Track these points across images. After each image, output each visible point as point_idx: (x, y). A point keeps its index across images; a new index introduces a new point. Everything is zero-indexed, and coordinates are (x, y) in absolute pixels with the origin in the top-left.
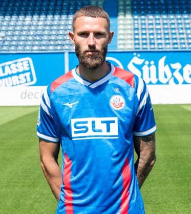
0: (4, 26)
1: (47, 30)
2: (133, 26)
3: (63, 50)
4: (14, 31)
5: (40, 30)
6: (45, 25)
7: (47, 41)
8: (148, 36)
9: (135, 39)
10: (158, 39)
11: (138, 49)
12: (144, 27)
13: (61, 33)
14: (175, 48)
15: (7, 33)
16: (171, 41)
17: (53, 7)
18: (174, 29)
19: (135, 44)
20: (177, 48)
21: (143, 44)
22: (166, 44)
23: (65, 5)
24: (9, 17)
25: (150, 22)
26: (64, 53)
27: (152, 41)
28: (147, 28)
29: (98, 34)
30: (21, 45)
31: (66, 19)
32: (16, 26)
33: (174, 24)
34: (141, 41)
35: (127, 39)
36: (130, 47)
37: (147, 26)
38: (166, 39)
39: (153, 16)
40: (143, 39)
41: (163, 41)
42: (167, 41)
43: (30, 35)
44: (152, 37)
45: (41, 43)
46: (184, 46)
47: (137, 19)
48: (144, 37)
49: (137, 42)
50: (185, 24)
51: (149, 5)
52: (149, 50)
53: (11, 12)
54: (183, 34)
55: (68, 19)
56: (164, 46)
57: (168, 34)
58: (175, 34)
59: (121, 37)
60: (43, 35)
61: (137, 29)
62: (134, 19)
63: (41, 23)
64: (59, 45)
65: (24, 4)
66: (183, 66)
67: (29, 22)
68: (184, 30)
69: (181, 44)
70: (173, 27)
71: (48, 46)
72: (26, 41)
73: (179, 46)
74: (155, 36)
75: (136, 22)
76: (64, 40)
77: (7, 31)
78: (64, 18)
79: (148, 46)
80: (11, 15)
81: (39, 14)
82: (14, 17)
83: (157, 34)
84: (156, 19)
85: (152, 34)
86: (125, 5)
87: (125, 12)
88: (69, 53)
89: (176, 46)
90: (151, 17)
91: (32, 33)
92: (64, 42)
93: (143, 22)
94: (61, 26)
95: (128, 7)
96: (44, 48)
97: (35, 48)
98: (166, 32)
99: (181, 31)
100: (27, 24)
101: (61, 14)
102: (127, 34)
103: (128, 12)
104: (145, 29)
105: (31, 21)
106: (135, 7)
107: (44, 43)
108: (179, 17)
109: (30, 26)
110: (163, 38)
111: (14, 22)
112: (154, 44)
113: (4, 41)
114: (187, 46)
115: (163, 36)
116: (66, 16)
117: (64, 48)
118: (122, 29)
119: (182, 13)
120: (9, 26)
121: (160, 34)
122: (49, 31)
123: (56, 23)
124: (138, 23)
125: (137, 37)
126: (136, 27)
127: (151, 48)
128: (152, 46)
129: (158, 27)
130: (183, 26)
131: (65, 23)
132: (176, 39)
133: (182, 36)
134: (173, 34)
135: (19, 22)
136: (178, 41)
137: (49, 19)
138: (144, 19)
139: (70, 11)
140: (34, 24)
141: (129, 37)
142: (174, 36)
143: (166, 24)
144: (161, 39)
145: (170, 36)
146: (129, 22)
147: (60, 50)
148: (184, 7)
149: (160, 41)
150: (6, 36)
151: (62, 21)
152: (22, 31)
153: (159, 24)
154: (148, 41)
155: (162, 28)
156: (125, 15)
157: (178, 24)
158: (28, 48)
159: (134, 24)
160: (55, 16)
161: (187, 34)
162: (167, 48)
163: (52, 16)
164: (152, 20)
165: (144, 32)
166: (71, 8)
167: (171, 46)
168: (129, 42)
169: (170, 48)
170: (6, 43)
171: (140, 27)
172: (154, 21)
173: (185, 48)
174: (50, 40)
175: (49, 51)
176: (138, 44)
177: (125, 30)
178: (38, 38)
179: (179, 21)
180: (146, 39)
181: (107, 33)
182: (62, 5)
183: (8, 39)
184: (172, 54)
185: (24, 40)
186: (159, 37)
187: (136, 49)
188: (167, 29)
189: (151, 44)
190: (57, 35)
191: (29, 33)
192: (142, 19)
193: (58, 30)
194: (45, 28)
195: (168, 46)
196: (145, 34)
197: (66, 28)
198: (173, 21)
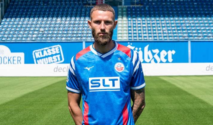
0: (43, 24)
1: (71, 27)
2: (127, 25)
3: (81, 40)
4: (50, 28)
5: (66, 27)
6: (70, 24)
7: (71, 34)
8: (137, 31)
9: (129, 33)
10: (144, 33)
11: (131, 39)
12: (135, 25)
13: (81, 29)
14: (155, 39)
15: (45, 29)
16: (152, 35)
17: (76, 12)
18: (155, 27)
19: (129, 37)
20: (157, 39)
21: (134, 37)
22: (149, 37)
23: (83, 11)
24: (46, 18)
25: (139, 22)
26: (82, 42)
27: (140, 35)
28: (137, 26)
29: (107, 22)
30: (54, 37)
31: (84, 20)
32: (51, 24)
33: (154, 24)
34: (132, 35)
35: (124, 33)
36: (125, 38)
37: (137, 25)
38: (149, 33)
39: (141, 18)
40: (134, 33)
41: (147, 35)
42: (150, 35)
43: (60, 30)
44: (140, 32)
45: (68, 35)
46: (161, 38)
47: (130, 20)
48: (135, 32)
49: (130, 35)
50: (162, 23)
51: (138, 11)
52: (138, 40)
53: (47, 15)
54: (160, 30)
55: (85, 20)
56: (148, 38)
57: (150, 30)
58: (155, 30)
59: (120, 32)
60: (68, 31)
61: (130, 27)
62: (129, 20)
63: (67, 22)
64: (79, 37)
65: (57, 10)
66: (160, 51)
67: (60, 22)
68: (161, 28)
69: (159, 36)
70: (154, 25)
71: (72, 37)
72: (58, 34)
73: (157, 38)
74: (142, 31)
75: (130, 22)
76: (83, 34)
77: (45, 28)
78: (82, 20)
79: (138, 38)
80: (48, 17)
81: (66, 17)
82: (50, 19)
83: (144, 30)
84: (143, 20)
85: (140, 30)
86: (122, 11)
87: (122, 16)
88: (86, 42)
89: (156, 38)
90: (139, 19)
91: (61, 29)
92: (82, 35)
93: (134, 22)
94: (80, 24)
95: (125, 13)
96: (69, 39)
97: (64, 39)
98: (149, 29)
99: (159, 29)
100: (58, 23)
101: (80, 17)
102: (124, 30)
103: (125, 16)
104: (135, 27)
105: (61, 21)
106: (129, 13)
107: (69, 35)
108: (158, 19)
109: (60, 24)
110: (147, 33)
111: (50, 22)
112: (141, 36)
113: (43, 34)
114: (163, 38)
115: (147, 31)
116: (83, 18)
117: (82, 39)
118: (120, 27)
119: (159, 17)
120: (46, 24)
121: (145, 30)
122: (72, 28)
123: (77, 23)
124: (131, 23)
125: (130, 32)
126: (130, 25)
127: (139, 40)
128: (140, 38)
129: (144, 25)
130: (160, 25)
131: (83, 22)
132: (155, 33)
133: (159, 32)
134: (154, 30)
135: (53, 21)
136: (157, 35)
137: (73, 20)
138: (135, 20)
139: (87, 15)
140: (63, 23)
141: (125, 32)
142: (155, 32)
143: (149, 24)
144: (146, 33)
145: (152, 31)
146: (125, 22)
147: (80, 40)
148: (161, 12)
149: (145, 35)
150: (44, 31)
151: (81, 21)
152: (55, 28)
153: (145, 24)
154: (137, 35)
155: (146, 26)
156: (122, 18)
157: (157, 24)
158: (59, 39)
159: (128, 23)
160: (77, 18)
161: (163, 30)
162: (150, 40)
163: (74, 18)
164: (140, 21)
165: (135, 29)
166: (87, 13)
167: (153, 38)
168: (125, 35)
169: (151, 39)
170: (45, 36)
171: (132, 25)
172: (141, 22)
173: (162, 39)
174: (73, 34)
175: (73, 41)
176: (131, 37)
177: (122, 27)
178: (65, 32)
179: (158, 22)
180: (136, 33)
181: (113, 21)
182: (81, 11)
183: (46, 32)
184: (153, 43)
185: (56, 34)
186: (145, 32)
187: (129, 39)
188: (150, 27)
189: (139, 36)
190: (78, 31)
191: (59, 29)
192: (133, 20)
193: (79, 27)
194: (70, 25)
195: (151, 38)
196: (136, 30)
197: (84, 26)
198: (154, 22)
